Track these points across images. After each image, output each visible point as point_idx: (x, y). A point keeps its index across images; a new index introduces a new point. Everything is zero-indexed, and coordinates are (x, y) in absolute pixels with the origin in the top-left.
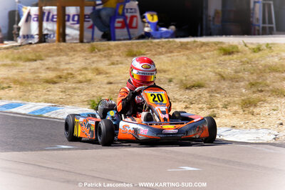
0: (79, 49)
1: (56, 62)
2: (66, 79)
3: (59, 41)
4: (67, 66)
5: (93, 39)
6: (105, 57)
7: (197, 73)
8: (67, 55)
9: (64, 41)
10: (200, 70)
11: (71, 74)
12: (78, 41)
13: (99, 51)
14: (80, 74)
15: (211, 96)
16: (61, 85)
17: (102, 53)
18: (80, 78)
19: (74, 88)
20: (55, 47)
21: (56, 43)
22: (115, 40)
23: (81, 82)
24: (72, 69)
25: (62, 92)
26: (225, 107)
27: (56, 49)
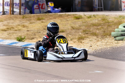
0: (18, 17)
1: (8, 23)
2: (10, 29)
3: (11, 14)
4: (12, 24)
5: (25, 13)
6: (28, 20)
7: (64, 26)
8: (13, 20)
9: (13, 14)
10: (65, 25)
11: (13, 27)
12: (19, 14)
13: (26, 18)
14: (16, 27)
15: (67, 36)
16: (8, 32)
17: (27, 19)
18: (16, 29)
19: (13, 33)
20: (9, 17)
21: (9, 15)
22: (34, 13)
23: (16, 30)
24: (14, 25)
25: (8, 34)
26: (71, 40)
27: (9, 18)
